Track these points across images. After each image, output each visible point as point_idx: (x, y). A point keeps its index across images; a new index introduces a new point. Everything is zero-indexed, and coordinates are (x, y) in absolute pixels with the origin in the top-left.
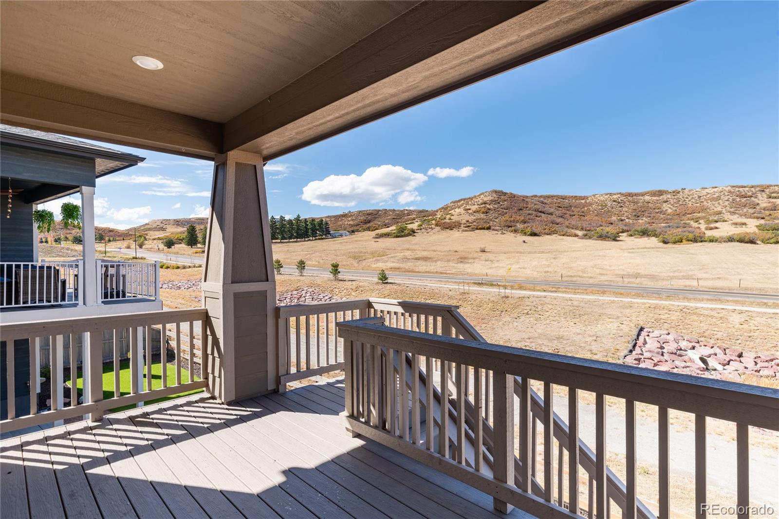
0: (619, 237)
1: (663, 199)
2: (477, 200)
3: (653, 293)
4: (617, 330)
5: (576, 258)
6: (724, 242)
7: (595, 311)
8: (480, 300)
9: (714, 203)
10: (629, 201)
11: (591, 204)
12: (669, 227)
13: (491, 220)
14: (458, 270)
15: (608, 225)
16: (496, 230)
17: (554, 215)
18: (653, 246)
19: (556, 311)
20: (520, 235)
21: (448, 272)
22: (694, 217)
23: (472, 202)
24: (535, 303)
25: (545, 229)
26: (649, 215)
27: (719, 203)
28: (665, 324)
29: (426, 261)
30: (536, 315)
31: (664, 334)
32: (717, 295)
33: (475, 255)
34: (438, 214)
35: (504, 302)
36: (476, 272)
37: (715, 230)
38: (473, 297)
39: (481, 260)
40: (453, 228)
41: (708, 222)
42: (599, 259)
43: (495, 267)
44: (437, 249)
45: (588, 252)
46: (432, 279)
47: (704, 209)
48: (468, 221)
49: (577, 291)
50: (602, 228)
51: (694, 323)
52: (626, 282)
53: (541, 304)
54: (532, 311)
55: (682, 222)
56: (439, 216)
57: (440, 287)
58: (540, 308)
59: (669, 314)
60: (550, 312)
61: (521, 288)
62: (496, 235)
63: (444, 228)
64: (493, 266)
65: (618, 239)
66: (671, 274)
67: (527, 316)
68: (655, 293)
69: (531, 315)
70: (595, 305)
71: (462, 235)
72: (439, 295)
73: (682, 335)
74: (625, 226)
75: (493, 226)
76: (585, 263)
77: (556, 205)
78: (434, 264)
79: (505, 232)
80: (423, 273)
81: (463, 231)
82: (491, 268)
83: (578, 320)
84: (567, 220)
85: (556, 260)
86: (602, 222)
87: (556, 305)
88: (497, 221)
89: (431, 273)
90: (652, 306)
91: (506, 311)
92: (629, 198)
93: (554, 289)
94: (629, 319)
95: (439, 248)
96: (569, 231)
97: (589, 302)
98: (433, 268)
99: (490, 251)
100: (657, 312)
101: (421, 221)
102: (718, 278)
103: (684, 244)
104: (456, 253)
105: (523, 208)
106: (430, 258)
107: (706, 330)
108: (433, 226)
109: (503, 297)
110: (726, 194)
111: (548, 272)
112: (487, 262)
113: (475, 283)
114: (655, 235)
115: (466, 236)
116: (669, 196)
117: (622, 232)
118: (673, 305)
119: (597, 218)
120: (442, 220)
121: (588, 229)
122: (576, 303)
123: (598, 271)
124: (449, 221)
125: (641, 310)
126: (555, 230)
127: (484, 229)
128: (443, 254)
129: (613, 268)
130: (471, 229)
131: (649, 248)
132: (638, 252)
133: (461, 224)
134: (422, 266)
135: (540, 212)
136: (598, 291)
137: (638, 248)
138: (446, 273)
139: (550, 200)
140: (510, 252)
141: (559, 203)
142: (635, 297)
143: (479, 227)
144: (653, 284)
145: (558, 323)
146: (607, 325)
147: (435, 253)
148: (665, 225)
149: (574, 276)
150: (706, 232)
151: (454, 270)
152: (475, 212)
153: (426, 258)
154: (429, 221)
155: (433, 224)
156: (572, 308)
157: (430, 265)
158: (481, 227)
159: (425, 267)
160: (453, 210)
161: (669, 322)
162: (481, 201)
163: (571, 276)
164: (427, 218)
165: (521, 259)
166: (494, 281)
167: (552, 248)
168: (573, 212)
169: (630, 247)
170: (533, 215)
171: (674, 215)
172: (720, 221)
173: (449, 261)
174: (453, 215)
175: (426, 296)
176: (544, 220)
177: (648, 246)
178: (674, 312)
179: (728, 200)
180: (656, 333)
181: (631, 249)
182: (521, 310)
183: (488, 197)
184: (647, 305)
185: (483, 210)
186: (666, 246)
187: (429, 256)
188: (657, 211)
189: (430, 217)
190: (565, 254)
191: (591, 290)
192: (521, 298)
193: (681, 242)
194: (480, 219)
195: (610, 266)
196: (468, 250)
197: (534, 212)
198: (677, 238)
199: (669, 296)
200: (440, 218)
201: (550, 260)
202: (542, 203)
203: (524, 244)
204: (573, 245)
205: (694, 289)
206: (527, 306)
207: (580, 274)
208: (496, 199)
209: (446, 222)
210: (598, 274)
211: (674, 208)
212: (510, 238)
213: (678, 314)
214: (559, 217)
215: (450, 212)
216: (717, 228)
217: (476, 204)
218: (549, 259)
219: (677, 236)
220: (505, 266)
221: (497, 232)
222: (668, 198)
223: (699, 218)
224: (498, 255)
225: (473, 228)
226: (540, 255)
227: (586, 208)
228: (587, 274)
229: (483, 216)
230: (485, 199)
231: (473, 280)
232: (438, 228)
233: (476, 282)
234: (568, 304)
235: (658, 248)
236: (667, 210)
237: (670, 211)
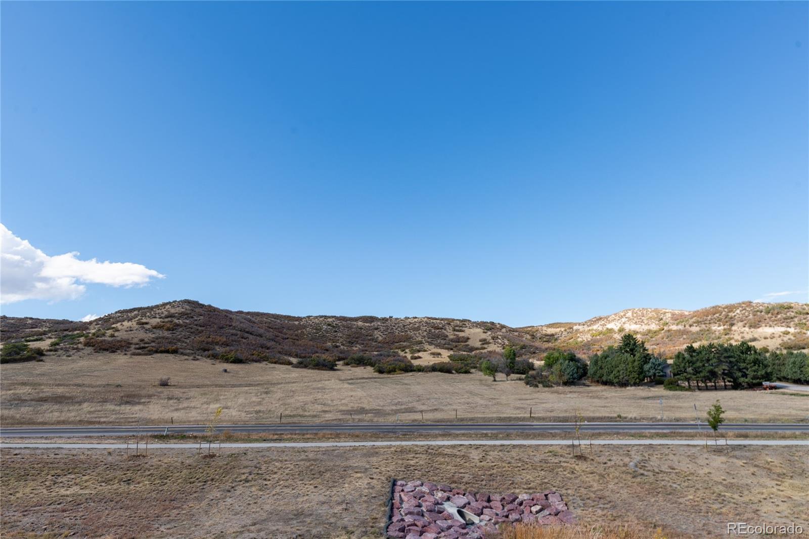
0: (336, 365)
1: (374, 325)
2: (160, 311)
3: (388, 432)
4: (368, 488)
5: (293, 391)
6: (430, 371)
7: (337, 464)
8: (166, 465)
9: (415, 332)
10: (344, 326)
11: (305, 327)
12: (381, 355)
13: (179, 340)
14: (122, 416)
15: (324, 351)
16: (186, 355)
17: (264, 338)
18: (370, 376)
19: (287, 471)
20: (220, 362)
21: (102, 420)
22: (401, 346)
23: (152, 313)
24: (255, 462)
25: (253, 355)
26: (362, 342)
27: (419, 333)
28: (416, 472)
29: (60, 403)
30: (260, 481)
31: (418, 486)
32: (445, 429)
33: (152, 391)
34: (92, 327)
35: (208, 465)
36: (153, 417)
37: (419, 360)
38: (155, 461)
39: (162, 399)
40: (117, 349)
41: (413, 352)
42: (318, 392)
43: (183, 409)
44: (84, 382)
45: (306, 384)
46: (72, 435)
47: (408, 339)
48: (142, 340)
49: (306, 436)
50: (317, 354)
51: (441, 466)
52: (357, 420)
53: (265, 462)
54: (253, 476)
55: (392, 351)
56: (93, 331)
57: (88, 449)
58: (263, 468)
59: (417, 458)
60: (279, 474)
61: (229, 439)
62: (186, 362)
63: (100, 349)
64: (180, 407)
65: (336, 368)
66: (394, 408)
67: (247, 484)
68: (390, 432)
69: (253, 483)
70: (336, 456)
71: (131, 360)
72: (86, 465)
73: (435, 483)
74: (341, 353)
75: (181, 349)
76: (303, 397)
77: (267, 325)
78: (76, 407)
79: (199, 357)
80: (52, 424)
81: (134, 354)
82: (177, 410)
83: (319, 480)
84: (280, 344)
85: (269, 395)
86: (317, 348)
87: (286, 461)
88: (188, 341)
89: (70, 423)
90: (398, 450)
91: (212, 480)
92: (344, 322)
93: (276, 437)
94: (378, 470)
95: (87, 381)
96: (282, 358)
97: (327, 452)
98: (73, 414)
99: (176, 384)
100: (405, 456)
101: (58, 337)
102: (435, 409)
103: (397, 374)
104: (120, 389)
105: (225, 326)
106: (70, 398)
107: (454, 473)
108: (80, 346)
109: (205, 457)
110: (424, 325)
111: (260, 411)
112: (171, 402)
113: (155, 437)
114: (372, 365)
115: (139, 362)
116: (379, 323)
117: (339, 360)
118: (417, 446)
119: (311, 343)
120: (98, 337)
121: (303, 355)
122: (311, 456)
123: (319, 407)
124: (110, 339)
125: (388, 456)
126: (265, 356)
127: (167, 352)
128: (94, 390)
129: (335, 403)
130: (147, 352)
131: (367, 379)
132: (357, 383)
133: (131, 344)
134: (52, 413)
135: (247, 332)
136: (331, 434)
137: (357, 379)
138: (99, 423)
139: (259, 319)
140: (206, 386)
141: (270, 323)
142: (373, 439)
143: (160, 349)
144: (383, 420)
145: (293, 489)
146: (356, 484)
147: (80, 389)
148: (376, 353)
149: (294, 416)
150: (413, 361)
151: (114, 416)
152: (154, 328)
153: (60, 397)
154: (73, 337)
155: (81, 343)
156: (308, 464)
157: (69, 410)
158: (163, 349)
159: (56, 414)
160: (119, 324)
161: (419, 468)
162: (166, 313)
163: (290, 416)
164: (70, 333)
165: (221, 395)
166: (187, 431)
167: (261, 379)
168: (286, 334)
169: (349, 378)
170: (238, 336)
171: (384, 343)
172: (422, 351)
173: (105, 401)
174: (118, 331)
175: (57, 468)
176: (251, 343)
177: (366, 376)
178: (421, 455)
179: (425, 331)
180: (410, 486)
181: (350, 380)
182: (236, 476)
183: (177, 309)
184: (392, 449)
185: (168, 325)
186: (382, 376)
187: (67, 395)
188: (369, 338)
189: (76, 332)
190: (279, 386)
191: (321, 434)
192: (234, 456)
193: (395, 371)
194: (163, 338)
195: (332, 401)
196: (139, 383)
197: (239, 332)
198: (391, 367)
199: (405, 435)
200: (94, 334)
201: (261, 395)
202: (250, 321)
203: (226, 374)
204: (288, 376)
205: (421, 424)
206: (245, 467)
207: (300, 412)
208: (189, 312)
209: (105, 340)
210: (321, 412)
211: (384, 336)
212: (205, 367)
213: (424, 456)
214: (270, 339)
215: (113, 326)
216: (420, 358)
217: (158, 316)
218: (259, 394)
219: (390, 365)
220: (199, 406)
221: (186, 357)
222: (379, 325)
223: (405, 347)
224: (186, 390)
225: (149, 351)
226: (246, 388)
227: (300, 331)
228: (309, 412)
229: (166, 334)
230: (173, 311)
231: (152, 431)
232: (89, 350)
233: (156, 434)
234: (301, 458)
235: (375, 378)
236: (377, 337)
237: (380, 338)
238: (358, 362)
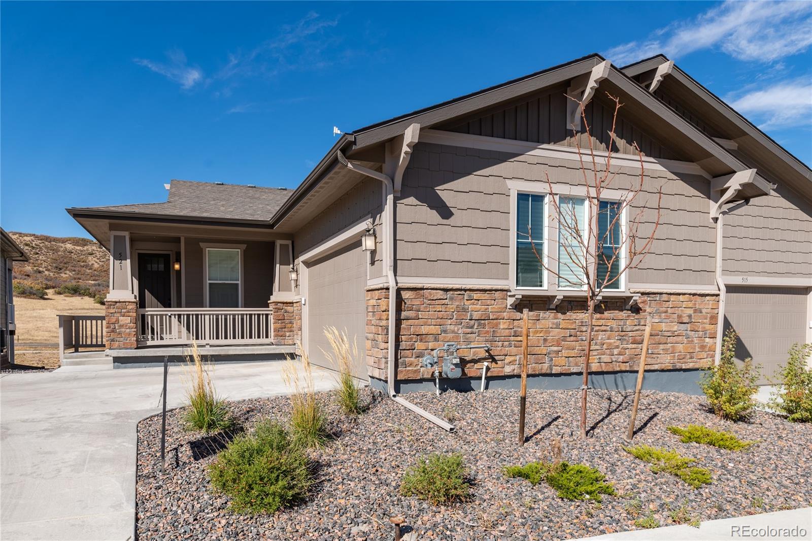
0: (46, 294)
1: (87, 250)
10: (47, 248)
12: (99, 285)
18: (91, 307)
26: (73, 268)
65: (46, 296)
74: (48, 280)
92: (47, 243)
114: (89, 295)
117: (48, 288)
137: (76, 309)
148: (93, 282)
169: (67, 308)
177: (85, 307)
181: (68, 310)
188: (82, 264)
211: (101, 263)
222: (94, 250)
235: (98, 309)
236: (93, 264)
237: (96, 266)
238: (73, 292)
